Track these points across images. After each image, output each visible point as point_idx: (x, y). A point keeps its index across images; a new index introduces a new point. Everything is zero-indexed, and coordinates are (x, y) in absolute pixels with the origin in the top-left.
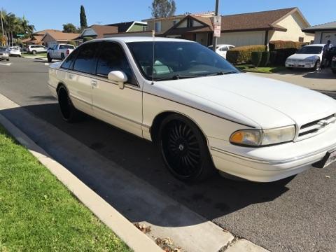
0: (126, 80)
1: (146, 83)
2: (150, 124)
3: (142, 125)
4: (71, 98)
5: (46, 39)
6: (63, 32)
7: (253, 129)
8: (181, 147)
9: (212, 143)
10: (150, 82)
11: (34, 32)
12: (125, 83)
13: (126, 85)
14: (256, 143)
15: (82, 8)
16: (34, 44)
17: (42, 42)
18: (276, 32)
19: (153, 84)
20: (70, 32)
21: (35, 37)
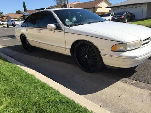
0: (56, 28)
1: (66, 28)
2: (70, 47)
3: (66, 48)
4: (28, 40)
5: (8, 18)
6: (16, 14)
7: (122, 43)
8: (86, 57)
9: (102, 52)
10: (68, 27)
11: (3, 15)
12: (55, 29)
13: (56, 30)
14: (124, 50)
15: (24, 3)
16: (3, 20)
17: (6, 19)
18: (98, 9)
19: (69, 28)
20: (19, 14)
21: (3, 17)
